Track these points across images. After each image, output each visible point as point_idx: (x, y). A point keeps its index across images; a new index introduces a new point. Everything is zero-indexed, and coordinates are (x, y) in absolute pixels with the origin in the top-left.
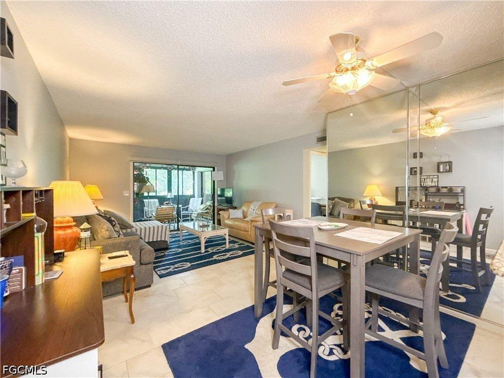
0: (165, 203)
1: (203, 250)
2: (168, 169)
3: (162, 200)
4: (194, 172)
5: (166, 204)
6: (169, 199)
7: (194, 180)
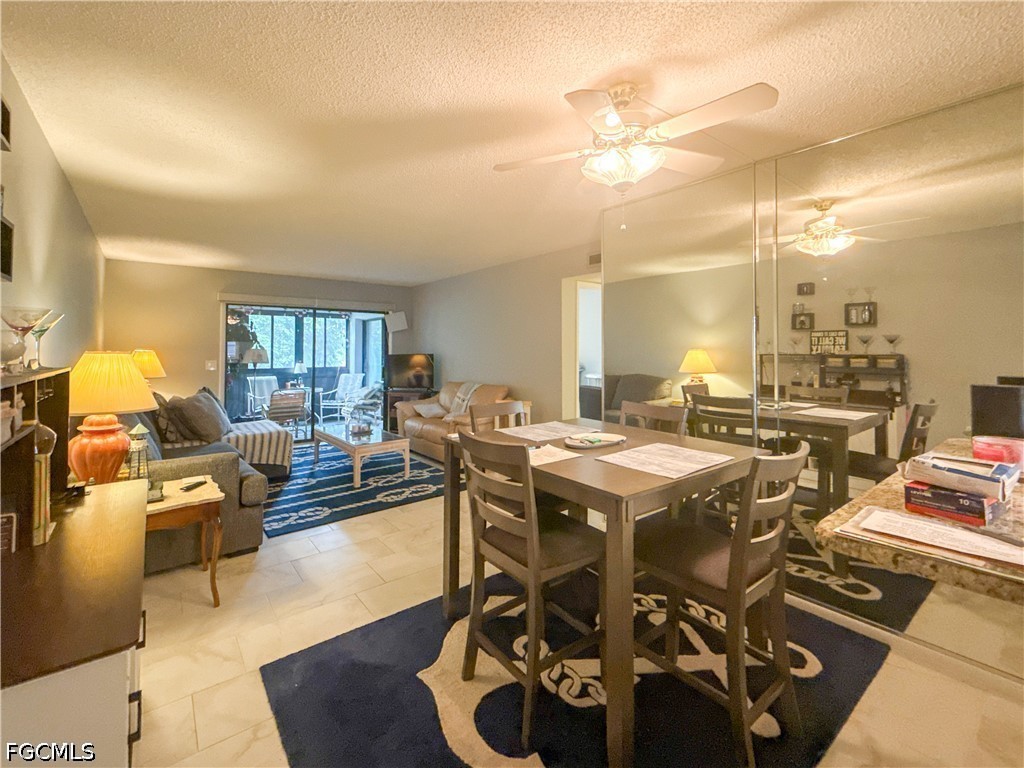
0: (289, 384)
1: (357, 482)
2: (296, 316)
3: (284, 377)
4: (348, 321)
5: (292, 385)
6: (296, 377)
7: (347, 336)
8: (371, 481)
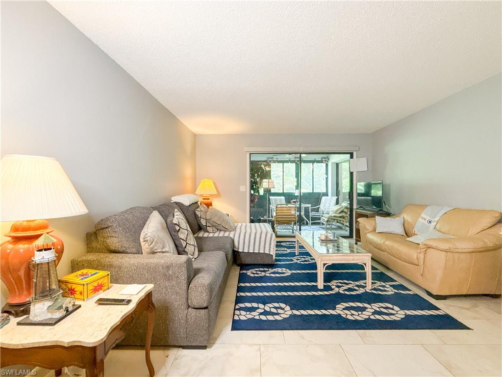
0: (292, 201)
1: (320, 284)
2: (296, 163)
3: (289, 197)
4: (327, 165)
5: (294, 202)
6: (296, 197)
7: (327, 174)
8: (333, 284)
